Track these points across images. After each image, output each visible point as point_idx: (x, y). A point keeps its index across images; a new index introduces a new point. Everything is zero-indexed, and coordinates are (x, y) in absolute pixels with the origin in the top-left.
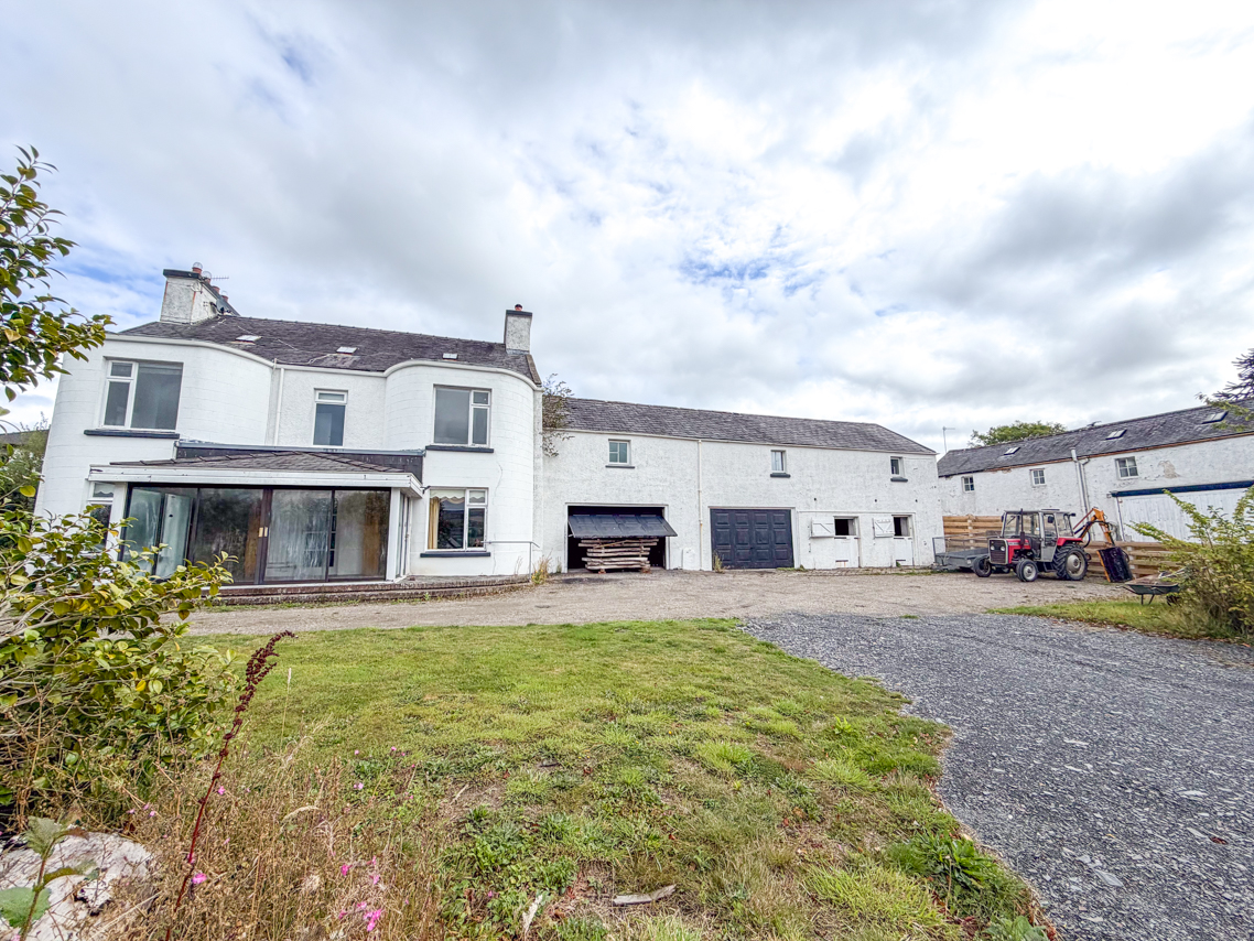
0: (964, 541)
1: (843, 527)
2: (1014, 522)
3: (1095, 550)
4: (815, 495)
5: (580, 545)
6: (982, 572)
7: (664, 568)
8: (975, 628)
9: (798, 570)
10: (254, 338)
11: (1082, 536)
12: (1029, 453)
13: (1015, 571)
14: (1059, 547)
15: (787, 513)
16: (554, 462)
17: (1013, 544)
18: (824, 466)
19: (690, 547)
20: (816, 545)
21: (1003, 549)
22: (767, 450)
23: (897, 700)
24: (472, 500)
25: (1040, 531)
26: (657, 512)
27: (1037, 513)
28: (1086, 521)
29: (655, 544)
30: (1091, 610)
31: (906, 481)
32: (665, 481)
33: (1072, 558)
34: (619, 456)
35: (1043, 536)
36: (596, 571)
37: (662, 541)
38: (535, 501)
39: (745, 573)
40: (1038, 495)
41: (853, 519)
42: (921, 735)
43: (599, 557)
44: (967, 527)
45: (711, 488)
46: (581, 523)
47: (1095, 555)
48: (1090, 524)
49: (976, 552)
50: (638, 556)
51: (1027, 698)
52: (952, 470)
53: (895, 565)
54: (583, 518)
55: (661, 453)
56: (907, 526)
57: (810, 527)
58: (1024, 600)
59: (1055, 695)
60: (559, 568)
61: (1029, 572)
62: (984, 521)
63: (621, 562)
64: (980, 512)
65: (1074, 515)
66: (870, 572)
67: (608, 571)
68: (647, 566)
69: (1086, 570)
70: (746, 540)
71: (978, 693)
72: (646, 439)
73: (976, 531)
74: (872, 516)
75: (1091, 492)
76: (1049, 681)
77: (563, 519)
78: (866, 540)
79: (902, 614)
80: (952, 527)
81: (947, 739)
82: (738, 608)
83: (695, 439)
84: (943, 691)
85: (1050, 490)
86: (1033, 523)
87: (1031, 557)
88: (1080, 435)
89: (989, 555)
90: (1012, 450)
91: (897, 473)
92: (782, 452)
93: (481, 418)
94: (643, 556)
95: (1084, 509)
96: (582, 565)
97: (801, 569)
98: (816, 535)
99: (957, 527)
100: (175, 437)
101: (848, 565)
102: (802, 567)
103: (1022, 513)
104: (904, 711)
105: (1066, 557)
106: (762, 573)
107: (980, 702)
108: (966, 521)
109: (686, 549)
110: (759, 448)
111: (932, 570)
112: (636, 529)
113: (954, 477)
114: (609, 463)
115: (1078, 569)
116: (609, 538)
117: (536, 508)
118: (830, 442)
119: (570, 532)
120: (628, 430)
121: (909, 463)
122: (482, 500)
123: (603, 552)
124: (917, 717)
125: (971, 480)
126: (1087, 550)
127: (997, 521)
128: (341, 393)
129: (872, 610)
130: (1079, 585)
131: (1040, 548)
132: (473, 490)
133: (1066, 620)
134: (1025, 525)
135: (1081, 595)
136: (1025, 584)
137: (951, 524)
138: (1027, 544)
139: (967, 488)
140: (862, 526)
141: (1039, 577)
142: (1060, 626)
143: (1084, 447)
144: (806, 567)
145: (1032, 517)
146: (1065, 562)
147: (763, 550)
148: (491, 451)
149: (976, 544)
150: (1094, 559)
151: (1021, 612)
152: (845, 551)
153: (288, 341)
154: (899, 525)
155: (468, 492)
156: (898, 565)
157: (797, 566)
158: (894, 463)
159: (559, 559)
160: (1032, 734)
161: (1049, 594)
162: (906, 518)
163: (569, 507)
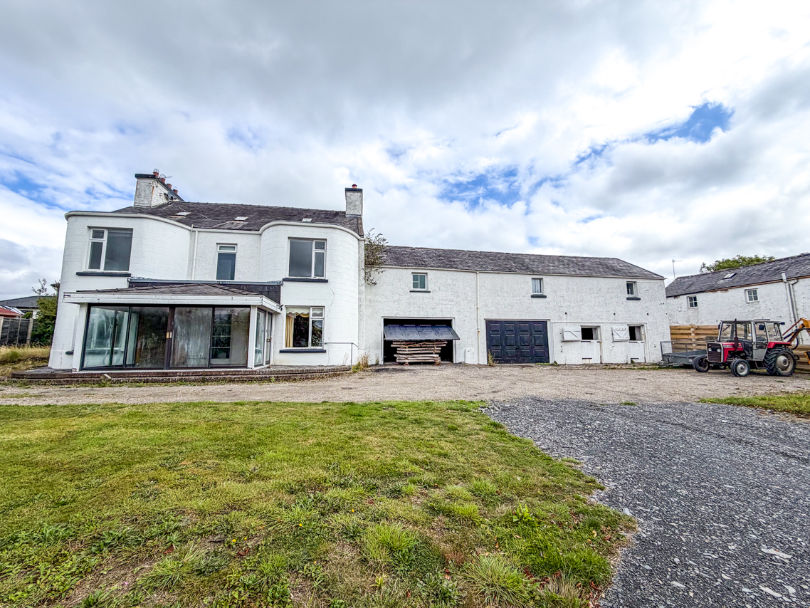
0: (686, 344)
1: (588, 334)
2: (729, 330)
3: (802, 352)
4: (566, 310)
5: (392, 346)
6: (701, 368)
7: (452, 362)
8: (685, 416)
9: (552, 365)
10: (185, 214)
11: (791, 340)
12: (744, 277)
13: (730, 368)
14: (769, 349)
15: (544, 324)
16: (374, 289)
17: (728, 347)
18: (573, 290)
19: (472, 347)
20: (567, 347)
21: (719, 351)
22: (528, 278)
23: (591, 485)
24: (314, 315)
25: (752, 337)
26: (447, 323)
27: (749, 322)
28: (794, 328)
29: (445, 345)
30: (798, 403)
31: (639, 299)
32: (453, 301)
33: (782, 358)
34: (419, 283)
35: (754, 340)
36: (402, 364)
37: (450, 343)
38: (360, 315)
39: (510, 366)
40: (752, 309)
41: (596, 328)
42: (603, 527)
43: (404, 354)
44: (690, 334)
45: (487, 306)
46: (392, 331)
47: (803, 356)
48: (798, 331)
49: (697, 353)
50: (432, 353)
51: (724, 491)
52: (679, 292)
53: (629, 362)
54: (394, 327)
55: (449, 281)
56: (640, 333)
57: (562, 334)
58: (735, 391)
59: (756, 490)
60: (377, 361)
61: (742, 368)
62: (704, 329)
63: (420, 358)
64: (702, 323)
65: (783, 323)
66: (609, 367)
67: (411, 364)
68: (439, 361)
69: (794, 368)
70: (513, 342)
71: (674, 482)
72: (438, 272)
73: (697, 337)
74: (611, 325)
75: (799, 306)
76: (751, 473)
77: (381, 327)
78: (607, 343)
79: (623, 401)
80: (677, 334)
81: (629, 536)
82: (489, 393)
83: (475, 272)
84: (638, 477)
85: (762, 305)
86: (746, 331)
87: (744, 357)
88: (790, 261)
89: (707, 355)
90: (729, 275)
91: (632, 293)
92: (541, 279)
93: (321, 259)
94: (436, 353)
95: (793, 319)
96: (394, 359)
97: (555, 364)
98: (566, 339)
99: (682, 334)
100: (129, 275)
101: (591, 362)
102: (555, 362)
103: (736, 322)
104: (594, 498)
105: (776, 357)
106: (524, 367)
107: (674, 493)
108: (689, 329)
109: (468, 349)
110: (522, 276)
111: (658, 367)
112: (431, 335)
113: (681, 297)
114: (412, 289)
115: (787, 367)
116: (411, 341)
117: (360, 320)
118: (578, 271)
119: (384, 337)
120: (426, 266)
121: (641, 286)
122: (321, 315)
123: (407, 350)
124: (604, 506)
125: (695, 299)
126: (795, 352)
127: (716, 329)
128: (233, 246)
129: (598, 397)
130: (787, 380)
131: (752, 350)
132: (315, 307)
133: (774, 410)
134: (738, 332)
135: (790, 388)
136: (738, 378)
137: (677, 332)
138: (740, 346)
139: (691, 305)
140: (604, 333)
141: (750, 373)
142: (767, 416)
143: (794, 271)
144: (558, 363)
145: (746, 326)
146: (775, 361)
147: (526, 350)
148: (326, 281)
149: (699, 347)
150: (802, 359)
151: (731, 402)
152: (590, 351)
153: (206, 215)
154: (634, 333)
155: (311, 309)
156: (632, 362)
157: (551, 362)
158: (630, 286)
159: (377, 355)
160: (724, 537)
161: (760, 387)
162: (639, 327)
163: (384, 319)
